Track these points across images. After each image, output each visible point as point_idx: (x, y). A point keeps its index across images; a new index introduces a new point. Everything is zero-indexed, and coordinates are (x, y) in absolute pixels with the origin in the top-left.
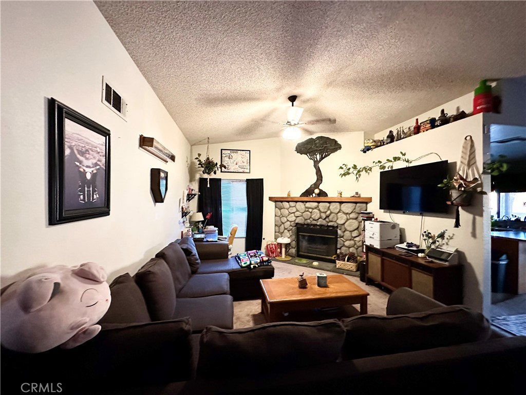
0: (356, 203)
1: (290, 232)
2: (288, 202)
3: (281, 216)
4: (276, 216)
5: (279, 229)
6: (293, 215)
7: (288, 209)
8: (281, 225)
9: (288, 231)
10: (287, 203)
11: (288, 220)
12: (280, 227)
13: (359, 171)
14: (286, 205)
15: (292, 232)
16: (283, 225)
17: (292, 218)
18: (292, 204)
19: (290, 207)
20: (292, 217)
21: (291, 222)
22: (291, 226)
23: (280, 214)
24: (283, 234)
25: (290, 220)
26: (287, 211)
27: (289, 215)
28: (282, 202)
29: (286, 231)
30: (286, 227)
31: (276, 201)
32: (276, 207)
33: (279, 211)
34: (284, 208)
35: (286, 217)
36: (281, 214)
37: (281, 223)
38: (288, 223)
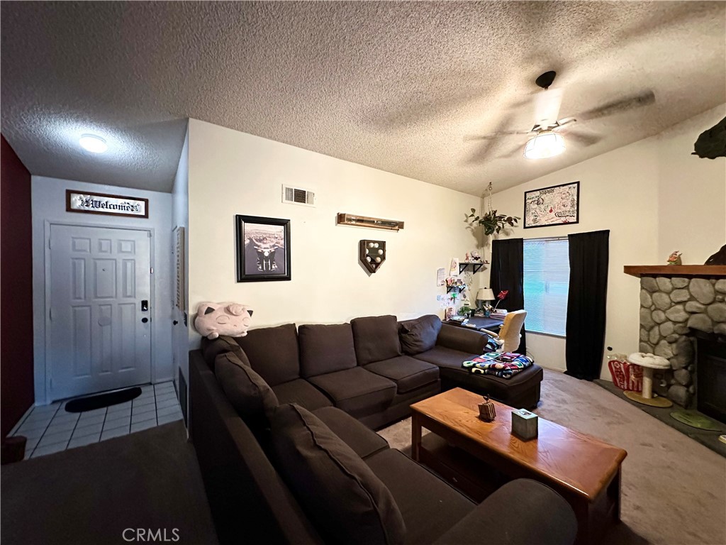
1: (674, 345)
2: (669, 276)
3: (653, 308)
4: (642, 306)
5: (649, 335)
6: (680, 307)
7: (668, 293)
8: (652, 328)
9: (670, 343)
10: (667, 280)
11: (668, 320)
12: (651, 333)
14: (665, 283)
15: (677, 347)
16: (656, 329)
17: (679, 314)
18: (678, 282)
19: (674, 288)
20: (678, 311)
21: (675, 323)
22: (675, 332)
23: (650, 304)
24: (658, 348)
25: (672, 317)
26: (665, 297)
27: (671, 307)
28: (655, 276)
29: (663, 342)
30: (664, 334)
31: (641, 276)
32: (643, 288)
33: (649, 296)
34: (659, 291)
35: (664, 312)
36: (653, 304)
37: (653, 324)
38: (669, 324)
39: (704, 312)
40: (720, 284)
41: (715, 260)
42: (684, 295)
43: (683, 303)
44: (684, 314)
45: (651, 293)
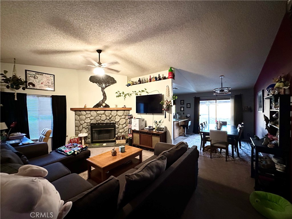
0: (124, 110)
3: (80, 120)
4: (76, 120)
5: (79, 128)
7: (85, 115)
9: (86, 129)
10: (84, 112)
13: (125, 95)
16: (81, 126)
18: (88, 112)
22: (87, 125)
25: (87, 122)
27: (86, 119)
28: (80, 111)
30: (84, 127)
32: (76, 114)
34: (82, 115)
35: (84, 121)
39: (95, 119)
40: (98, 112)
41: (95, 107)
42: (89, 116)
43: (89, 117)
44: (90, 120)
45: (79, 116)
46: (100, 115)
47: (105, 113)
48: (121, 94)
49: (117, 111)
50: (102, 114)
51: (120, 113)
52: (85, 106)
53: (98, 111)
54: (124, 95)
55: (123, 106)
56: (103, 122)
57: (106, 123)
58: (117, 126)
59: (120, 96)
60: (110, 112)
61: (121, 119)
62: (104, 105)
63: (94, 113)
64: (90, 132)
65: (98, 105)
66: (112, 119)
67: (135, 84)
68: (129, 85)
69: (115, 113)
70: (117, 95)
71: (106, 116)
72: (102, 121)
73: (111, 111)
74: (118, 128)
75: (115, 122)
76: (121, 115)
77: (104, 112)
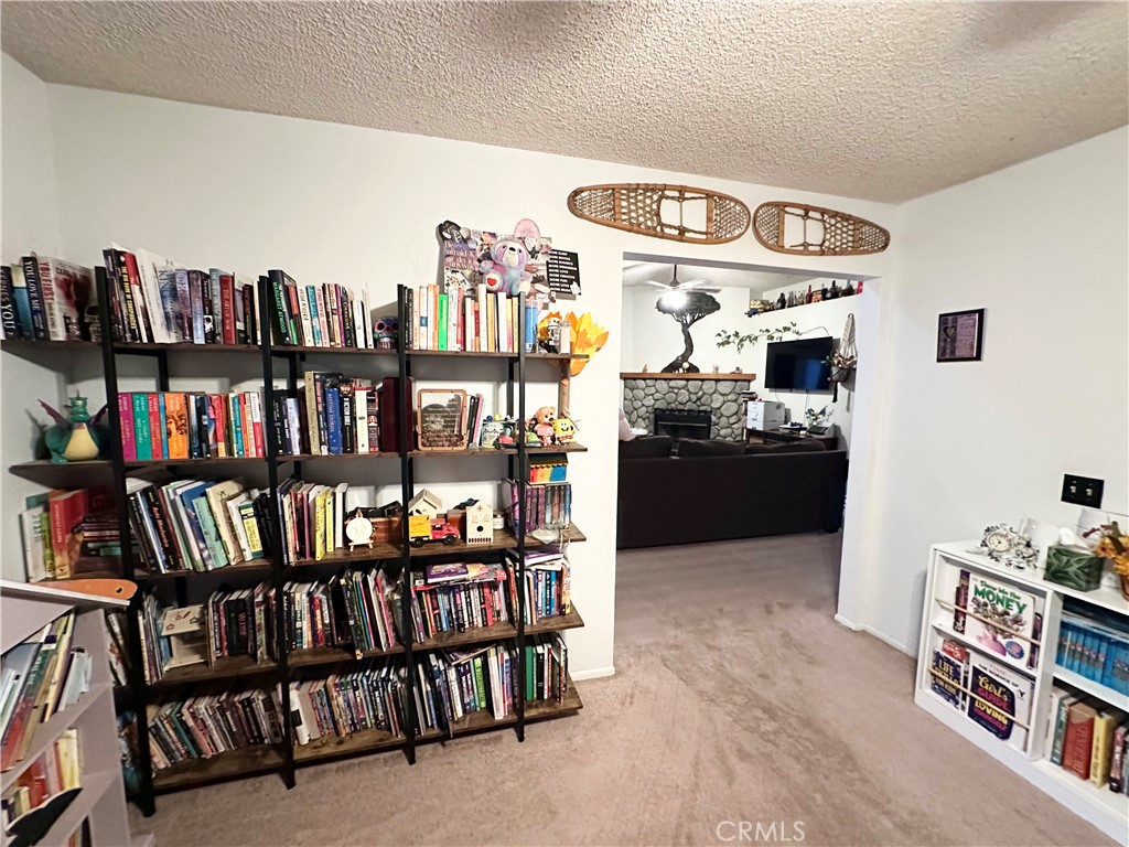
0: (736, 381)
3: (633, 399)
4: (625, 399)
6: (650, 397)
7: (643, 390)
8: (632, 412)
9: (644, 419)
10: (643, 381)
11: (643, 405)
13: (742, 340)
14: (641, 383)
15: (649, 421)
16: (635, 412)
18: (650, 382)
19: (647, 386)
20: (649, 400)
22: (647, 412)
25: (647, 404)
27: (645, 398)
28: (635, 379)
29: (640, 419)
30: (640, 415)
31: (626, 379)
32: (625, 387)
33: (630, 392)
34: (638, 388)
35: (641, 401)
36: (633, 396)
37: (633, 409)
38: (644, 408)
39: (664, 399)
40: (672, 383)
41: (667, 370)
42: (653, 390)
43: (652, 395)
44: (653, 402)
45: (632, 390)
46: (676, 391)
47: (686, 385)
48: (729, 337)
49: (717, 381)
50: (679, 389)
51: (724, 387)
52: (645, 370)
53: (671, 380)
54: (737, 341)
55: (734, 370)
56: (681, 407)
57: (690, 411)
58: (713, 418)
59: (728, 343)
60: (700, 383)
61: (725, 402)
62: (686, 365)
63: (662, 385)
64: (652, 427)
65: (673, 367)
66: (703, 400)
67: (770, 310)
68: (753, 313)
69: (711, 388)
70: (720, 340)
71: (690, 393)
72: (680, 404)
73: (703, 380)
74: (717, 424)
75: (709, 409)
76: (727, 391)
77: (684, 382)
